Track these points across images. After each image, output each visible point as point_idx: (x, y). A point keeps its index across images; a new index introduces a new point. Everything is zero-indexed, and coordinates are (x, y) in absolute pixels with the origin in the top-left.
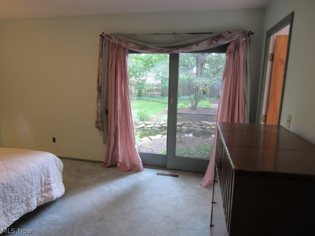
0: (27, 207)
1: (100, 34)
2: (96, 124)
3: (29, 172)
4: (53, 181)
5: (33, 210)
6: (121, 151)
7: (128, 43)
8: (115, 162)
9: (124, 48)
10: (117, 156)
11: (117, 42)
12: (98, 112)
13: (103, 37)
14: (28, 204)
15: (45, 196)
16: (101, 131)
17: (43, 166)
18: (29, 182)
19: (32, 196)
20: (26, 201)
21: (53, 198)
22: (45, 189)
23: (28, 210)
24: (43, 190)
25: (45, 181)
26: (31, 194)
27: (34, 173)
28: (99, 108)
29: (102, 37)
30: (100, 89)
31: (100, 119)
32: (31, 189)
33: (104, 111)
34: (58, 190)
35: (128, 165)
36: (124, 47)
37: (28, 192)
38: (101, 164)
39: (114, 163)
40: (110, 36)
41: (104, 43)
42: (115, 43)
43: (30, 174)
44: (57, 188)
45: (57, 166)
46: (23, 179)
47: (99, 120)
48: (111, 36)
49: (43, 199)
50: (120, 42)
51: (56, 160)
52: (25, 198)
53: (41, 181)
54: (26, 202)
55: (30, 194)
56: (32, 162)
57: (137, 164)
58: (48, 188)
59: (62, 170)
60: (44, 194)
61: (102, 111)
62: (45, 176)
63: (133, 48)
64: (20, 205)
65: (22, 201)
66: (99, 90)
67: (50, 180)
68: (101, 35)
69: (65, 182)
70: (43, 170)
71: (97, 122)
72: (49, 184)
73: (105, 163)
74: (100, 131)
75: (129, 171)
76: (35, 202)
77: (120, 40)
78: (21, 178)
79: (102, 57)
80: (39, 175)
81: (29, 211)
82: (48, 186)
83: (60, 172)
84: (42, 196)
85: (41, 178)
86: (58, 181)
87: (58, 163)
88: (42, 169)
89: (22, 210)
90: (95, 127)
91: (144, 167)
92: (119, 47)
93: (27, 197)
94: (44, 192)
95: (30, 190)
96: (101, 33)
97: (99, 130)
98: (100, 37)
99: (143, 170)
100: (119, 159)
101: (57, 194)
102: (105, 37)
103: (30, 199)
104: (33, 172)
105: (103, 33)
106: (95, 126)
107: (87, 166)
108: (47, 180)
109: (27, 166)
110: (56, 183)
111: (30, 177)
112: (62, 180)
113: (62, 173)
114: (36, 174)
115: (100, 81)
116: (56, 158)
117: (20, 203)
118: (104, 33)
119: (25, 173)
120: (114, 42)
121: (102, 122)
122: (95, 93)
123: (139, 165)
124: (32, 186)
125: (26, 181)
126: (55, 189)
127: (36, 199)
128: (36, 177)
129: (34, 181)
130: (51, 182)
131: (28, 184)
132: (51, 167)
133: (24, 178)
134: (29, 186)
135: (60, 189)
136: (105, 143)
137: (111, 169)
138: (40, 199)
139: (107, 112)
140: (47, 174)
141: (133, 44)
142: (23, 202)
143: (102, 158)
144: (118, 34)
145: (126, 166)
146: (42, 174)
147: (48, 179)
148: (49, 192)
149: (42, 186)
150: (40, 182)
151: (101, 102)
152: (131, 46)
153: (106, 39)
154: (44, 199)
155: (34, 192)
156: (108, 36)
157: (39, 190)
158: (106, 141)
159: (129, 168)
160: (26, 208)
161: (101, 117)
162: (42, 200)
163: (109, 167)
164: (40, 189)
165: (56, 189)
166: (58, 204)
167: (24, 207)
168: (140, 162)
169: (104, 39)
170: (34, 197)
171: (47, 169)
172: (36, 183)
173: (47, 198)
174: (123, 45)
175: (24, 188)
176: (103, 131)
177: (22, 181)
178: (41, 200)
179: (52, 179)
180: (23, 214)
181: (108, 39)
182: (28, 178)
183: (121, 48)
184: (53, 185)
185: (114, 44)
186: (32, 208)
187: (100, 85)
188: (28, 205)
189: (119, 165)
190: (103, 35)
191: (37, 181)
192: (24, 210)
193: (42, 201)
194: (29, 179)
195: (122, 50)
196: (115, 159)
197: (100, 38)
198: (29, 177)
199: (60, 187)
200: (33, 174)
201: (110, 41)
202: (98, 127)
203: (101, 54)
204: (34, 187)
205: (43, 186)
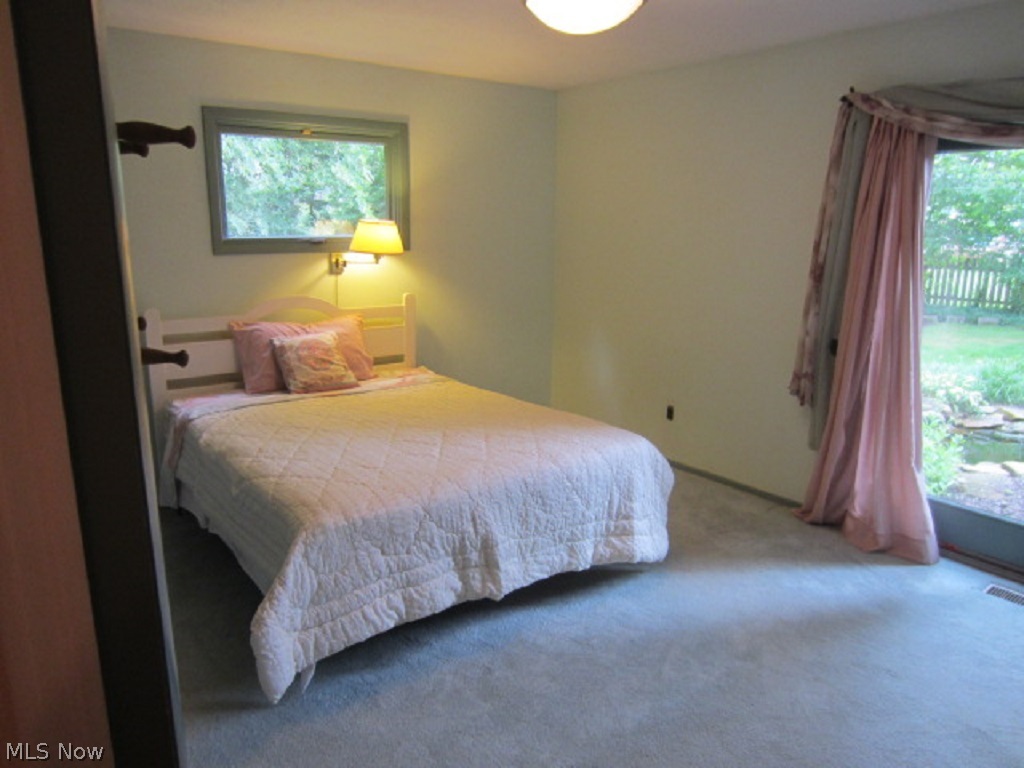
0: (570, 556)
1: (841, 95)
2: (793, 380)
3: (585, 471)
4: (639, 513)
5: (581, 569)
6: (863, 481)
7: (936, 115)
8: (839, 513)
9: (921, 136)
10: (849, 494)
11: (896, 116)
12: (802, 344)
13: (851, 105)
14: (571, 549)
15: (614, 547)
16: (807, 406)
17: (618, 467)
18: (581, 497)
19: (583, 534)
20: (568, 540)
21: (633, 556)
22: (616, 527)
23: (570, 564)
24: (612, 529)
25: (619, 507)
26: (583, 530)
27: (596, 477)
28: (807, 333)
29: (846, 104)
30: (818, 272)
31: (807, 369)
32: (583, 515)
33: (824, 344)
34: (649, 541)
35: (882, 529)
36: (919, 129)
37: (577, 521)
38: (794, 510)
39: (835, 516)
40: (873, 97)
41: (851, 124)
42: (890, 120)
43: (585, 476)
44: (646, 534)
45: (656, 476)
46: (569, 484)
47: (804, 371)
48: (879, 99)
49: (608, 550)
50: (906, 116)
51: (657, 461)
52: (568, 533)
53: (610, 502)
54: (569, 544)
55: (580, 527)
56: (596, 449)
57: (916, 538)
58: (625, 528)
59: (669, 491)
60: (613, 540)
61: (816, 343)
62: (620, 494)
63: (952, 132)
64: (555, 545)
65: (560, 537)
66: (818, 274)
67: (632, 509)
68: (844, 99)
69: (672, 529)
70: (619, 477)
71: (797, 377)
72: (627, 517)
73: (803, 508)
74: (802, 404)
75: (882, 551)
76: (590, 553)
77: (907, 110)
78: (565, 481)
79: (838, 168)
80: (607, 487)
81: (573, 568)
82: (625, 522)
83: (663, 495)
84: (608, 544)
85: (611, 495)
86: (652, 517)
87: (660, 469)
88: (617, 473)
89: (557, 559)
90: (788, 391)
91: (942, 555)
92: (903, 132)
93: (572, 532)
94: (614, 534)
95: (580, 516)
96: (847, 92)
97: (799, 402)
98: (840, 104)
99: (937, 562)
100: (854, 508)
101: (644, 551)
102: (858, 103)
103: (579, 539)
104: (593, 473)
105: (852, 90)
106: (790, 388)
107: (746, 506)
108: (625, 506)
109: (582, 457)
110: (646, 521)
111: (586, 484)
112: (666, 519)
113: (667, 499)
114: (600, 483)
115: (823, 247)
116: (655, 455)
117: (555, 540)
118: (857, 89)
119: (576, 472)
120: (887, 116)
121: (812, 377)
122: (803, 283)
123: (923, 542)
124: (588, 508)
125: (574, 492)
126: (641, 534)
127: (592, 546)
128: (599, 489)
129: (593, 498)
130: (635, 516)
131: (578, 500)
132: (640, 475)
133: (570, 481)
134: (581, 508)
135: (654, 540)
136: (813, 445)
137: (822, 532)
138: (601, 549)
139: (833, 346)
140: (625, 490)
141: (954, 119)
142: (561, 541)
143: (797, 491)
144: (905, 88)
145: (875, 536)
146: (615, 488)
147: (628, 503)
148: (624, 537)
149: (610, 515)
150: (607, 503)
151: (817, 314)
152: (945, 127)
153: (861, 112)
154: (611, 554)
155: (590, 527)
156: (866, 99)
157: (602, 525)
158: (820, 440)
159: (882, 542)
160: (566, 559)
161: (813, 361)
162: (605, 551)
163: (814, 524)
164: (604, 522)
165: (645, 537)
166: (646, 579)
167: (562, 553)
168: (928, 532)
169: (854, 113)
170: (588, 538)
171: (629, 478)
172: (596, 506)
173: (619, 551)
174: (918, 123)
175: (569, 508)
176: (813, 404)
177: (567, 491)
178: (604, 553)
179: (636, 506)
180: (558, 570)
181: (865, 108)
182: (580, 485)
183: (909, 136)
184: (639, 525)
185: (886, 123)
186: (580, 564)
187: (821, 259)
188: (572, 551)
189: (849, 524)
190: (851, 98)
191: (600, 500)
192: (562, 560)
193: (606, 555)
194: (583, 488)
195: (911, 142)
196: (840, 504)
197: (841, 108)
198: (582, 484)
199: (656, 536)
200: (594, 479)
201: (872, 117)
202: (797, 392)
203: (837, 160)
204: (590, 514)
205: (614, 518)
